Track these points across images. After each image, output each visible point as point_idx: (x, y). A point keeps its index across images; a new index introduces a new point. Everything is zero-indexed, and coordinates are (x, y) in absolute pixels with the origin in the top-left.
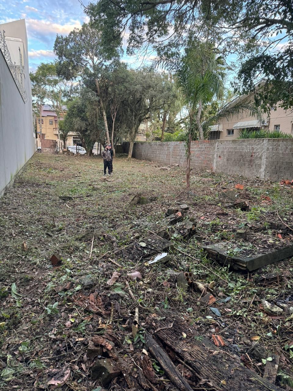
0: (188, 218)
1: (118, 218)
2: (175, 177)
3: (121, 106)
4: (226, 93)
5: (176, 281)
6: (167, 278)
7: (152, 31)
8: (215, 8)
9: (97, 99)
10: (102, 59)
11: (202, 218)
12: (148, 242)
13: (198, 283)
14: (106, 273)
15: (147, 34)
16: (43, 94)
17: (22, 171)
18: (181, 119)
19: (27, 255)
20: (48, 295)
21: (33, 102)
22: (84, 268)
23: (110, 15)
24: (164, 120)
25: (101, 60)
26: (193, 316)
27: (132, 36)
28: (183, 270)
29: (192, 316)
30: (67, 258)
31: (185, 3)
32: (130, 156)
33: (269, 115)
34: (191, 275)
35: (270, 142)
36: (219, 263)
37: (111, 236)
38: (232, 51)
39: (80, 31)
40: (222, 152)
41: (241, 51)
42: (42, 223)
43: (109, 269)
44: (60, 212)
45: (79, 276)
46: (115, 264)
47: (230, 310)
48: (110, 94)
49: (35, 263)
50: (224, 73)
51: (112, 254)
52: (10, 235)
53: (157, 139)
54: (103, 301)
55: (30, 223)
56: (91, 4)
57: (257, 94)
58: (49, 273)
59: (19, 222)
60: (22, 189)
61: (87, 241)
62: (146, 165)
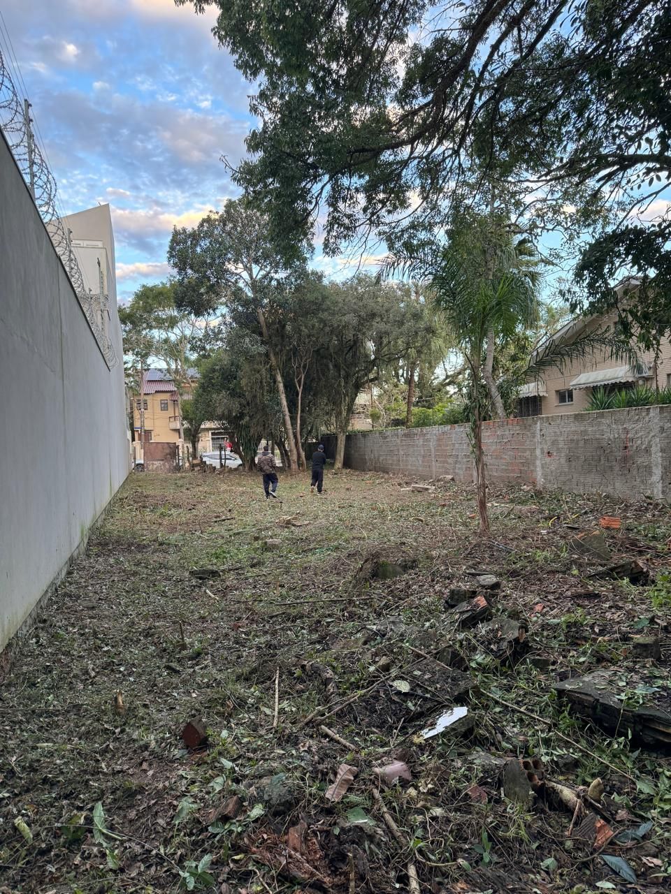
0: (504, 611)
1: (330, 616)
2: (449, 506)
3: (315, 360)
4: (543, 312)
5: (500, 784)
6: (477, 776)
7: (375, 204)
8: (504, 146)
9: (262, 349)
10: (269, 267)
11: (538, 608)
12: (414, 678)
13: (560, 787)
14: (321, 767)
15: (365, 210)
16: (146, 348)
17: (103, 516)
18: (447, 377)
19: (124, 724)
20: (182, 834)
21: (126, 366)
22: (264, 755)
23: (288, 181)
24: (409, 381)
25: (268, 269)
26: (562, 883)
27: (333, 217)
28: (511, 751)
29: (559, 882)
30: (221, 729)
31: (440, 142)
32: (339, 464)
33: (657, 354)
34: (537, 763)
35: (665, 414)
36: (601, 726)
37: (322, 667)
38: (550, 226)
39: (222, 216)
40: (554, 442)
41: (569, 224)
42: (156, 640)
43: (327, 755)
44: (194, 610)
45: (255, 777)
46: (338, 742)
47: (657, 862)
48: (290, 338)
49: (146, 747)
50: (536, 273)
51: (327, 715)
52: (84, 674)
53: (397, 423)
54: (322, 847)
55: (127, 642)
56: (246, 162)
57: (624, 310)
58: (181, 772)
59: (103, 641)
60: (106, 560)
61: (263, 682)
62: (377, 482)
